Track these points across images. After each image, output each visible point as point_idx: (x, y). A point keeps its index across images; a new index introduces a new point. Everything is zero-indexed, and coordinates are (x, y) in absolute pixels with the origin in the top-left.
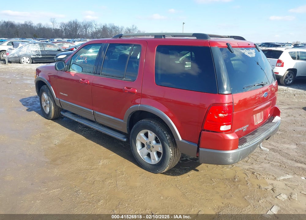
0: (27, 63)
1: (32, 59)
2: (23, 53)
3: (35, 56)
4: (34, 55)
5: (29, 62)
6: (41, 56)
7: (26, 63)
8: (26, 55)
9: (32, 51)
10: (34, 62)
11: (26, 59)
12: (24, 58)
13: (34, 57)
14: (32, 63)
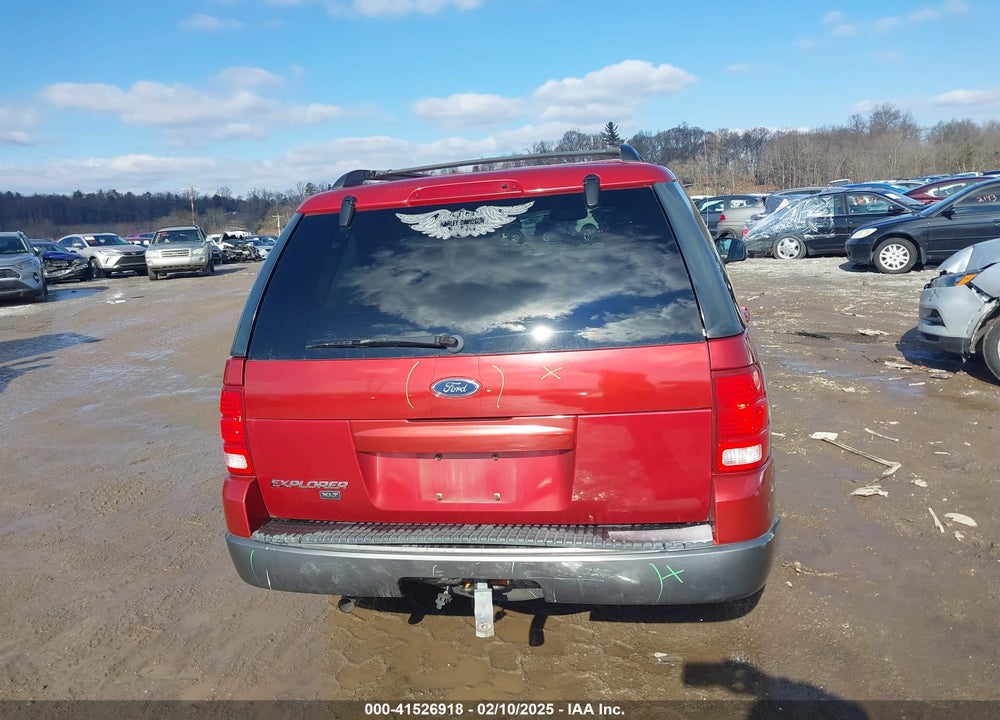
0: (791, 255)
1: (808, 243)
2: (784, 227)
3: (815, 233)
4: (812, 233)
5: (796, 252)
6: (832, 235)
7: (788, 258)
8: (789, 233)
9: (808, 219)
10: (811, 251)
11: (790, 245)
12: (786, 241)
13: (812, 237)
14: (807, 256)
